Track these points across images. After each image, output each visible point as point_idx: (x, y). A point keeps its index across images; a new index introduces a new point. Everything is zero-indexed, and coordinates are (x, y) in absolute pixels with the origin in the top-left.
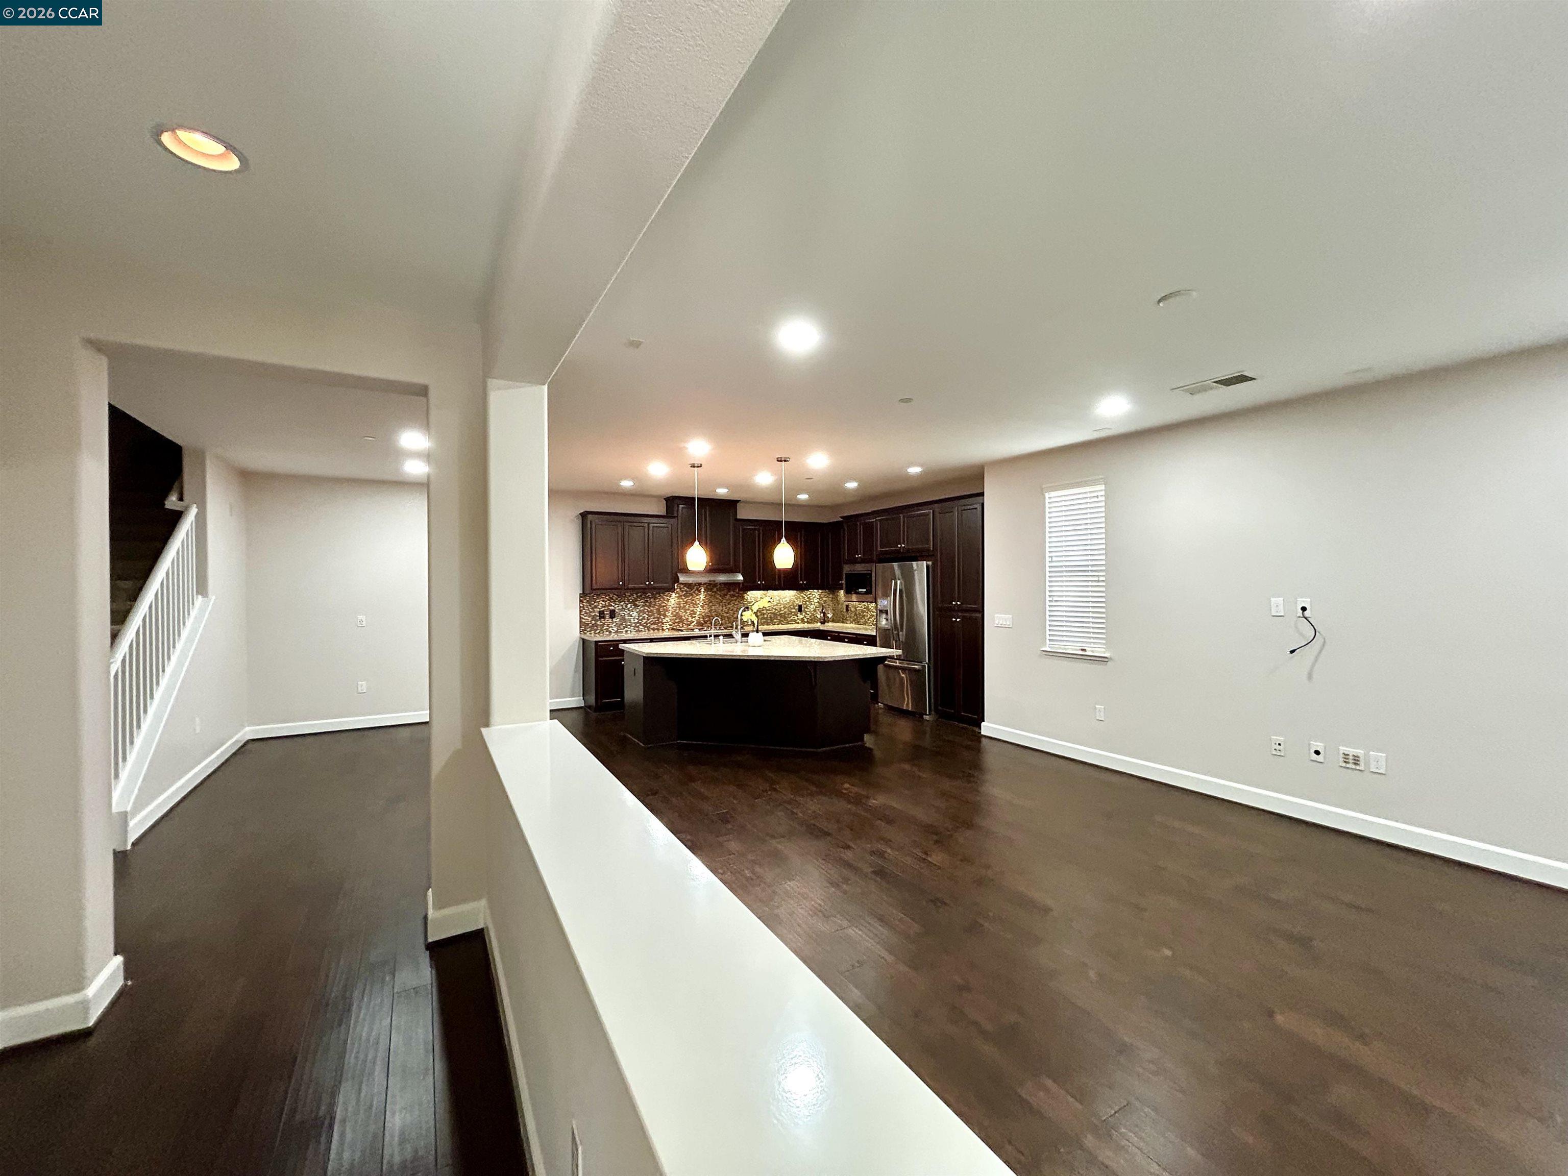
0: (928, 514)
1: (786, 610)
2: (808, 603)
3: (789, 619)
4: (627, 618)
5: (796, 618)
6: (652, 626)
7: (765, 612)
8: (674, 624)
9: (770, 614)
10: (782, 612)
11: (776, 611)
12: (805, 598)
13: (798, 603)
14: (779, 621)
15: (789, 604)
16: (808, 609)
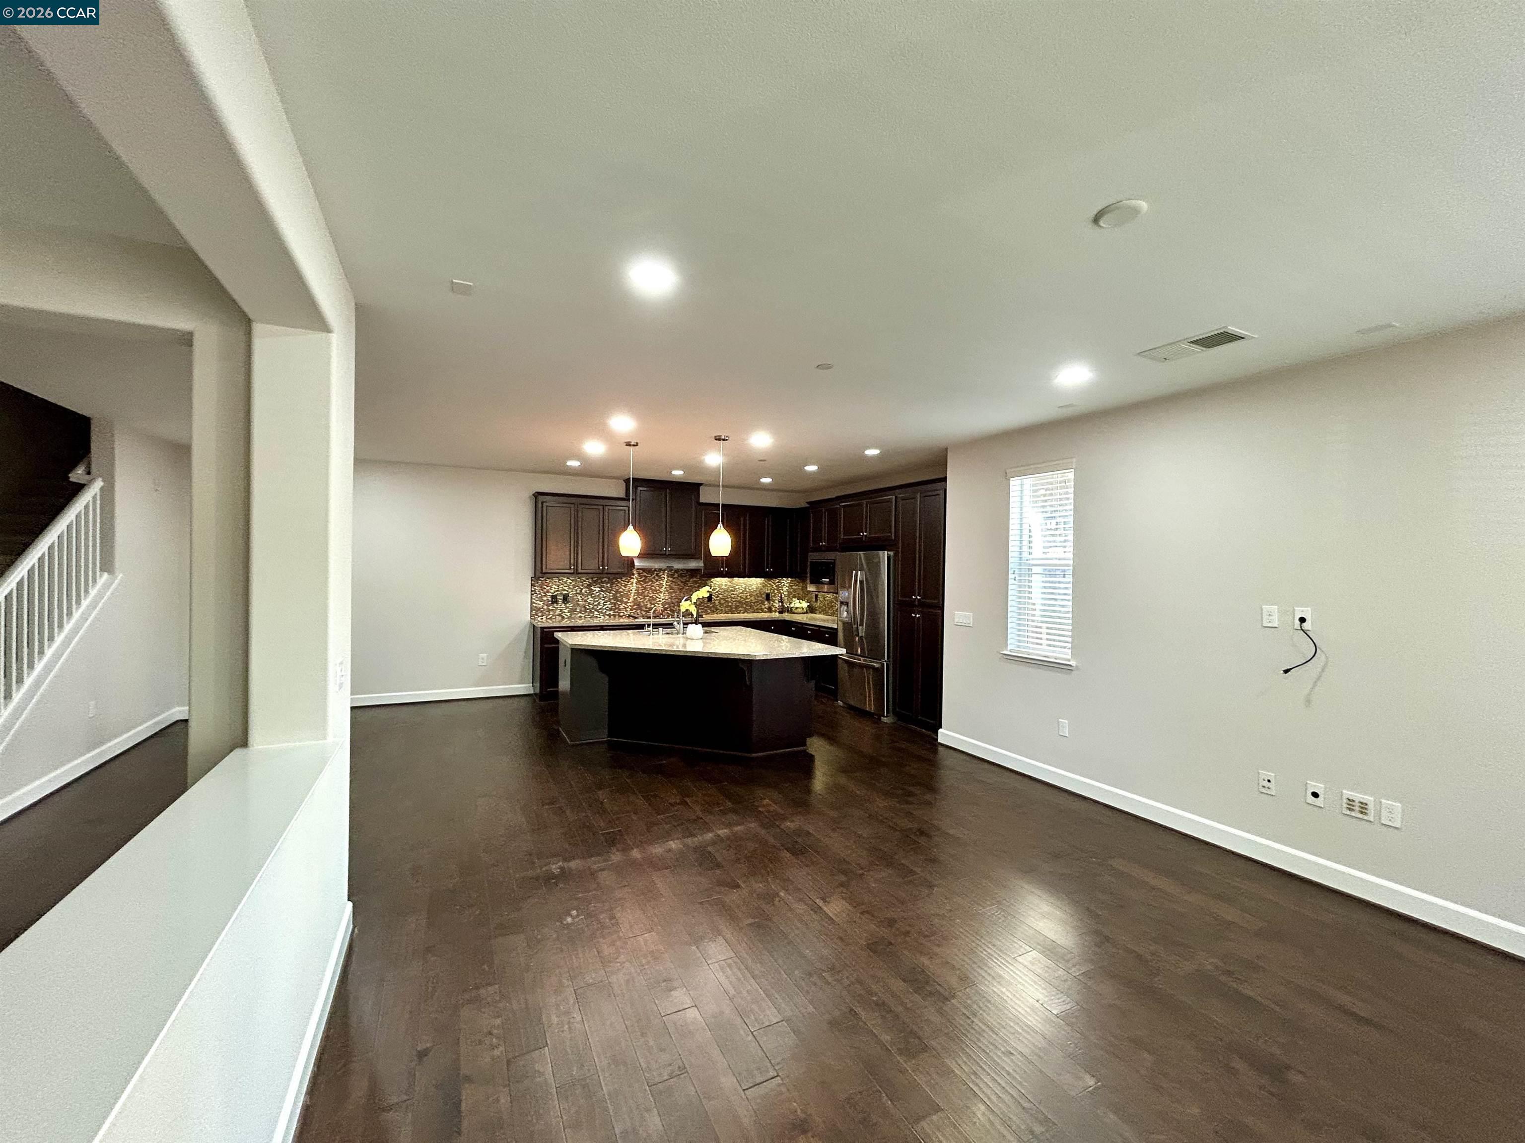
0: (890, 501)
1: (752, 598)
2: (776, 591)
3: (755, 608)
4: (581, 603)
5: (763, 607)
6: (608, 613)
8: (631, 610)
9: (735, 602)
10: (748, 600)
11: (742, 599)
12: (774, 586)
13: (765, 591)
14: (744, 609)
15: (756, 593)
16: (776, 597)
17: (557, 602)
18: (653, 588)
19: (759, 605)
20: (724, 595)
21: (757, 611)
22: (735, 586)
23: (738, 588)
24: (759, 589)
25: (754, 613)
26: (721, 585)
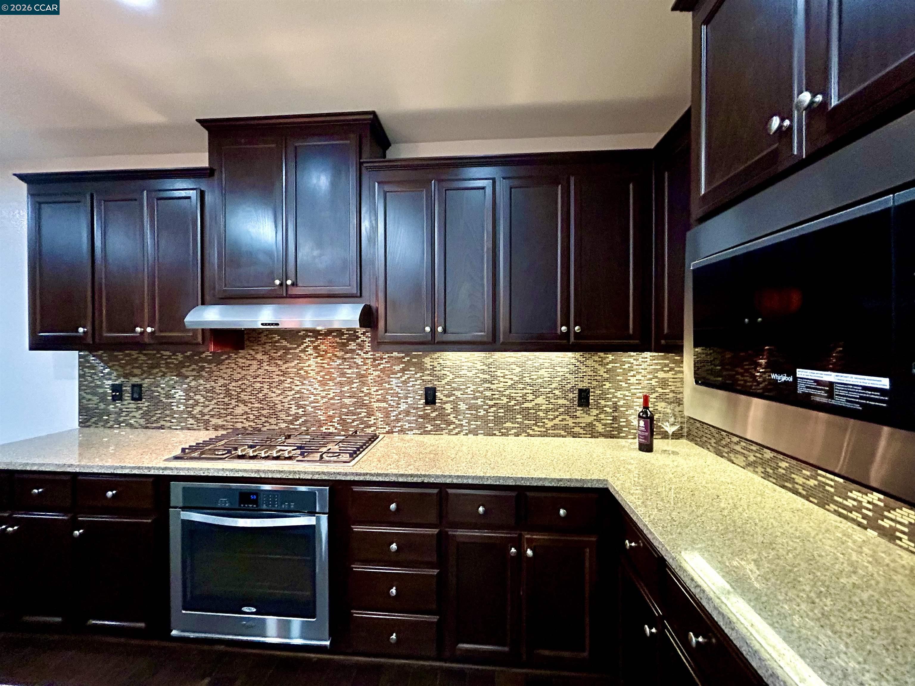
1: (540, 400)
2: (608, 385)
3: (550, 424)
4: (164, 400)
5: (570, 422)
6: (214, 421)
7: (479, 402)
8: (257, 417)
9: (495, 409)
10: (529, 405)
11: (513, 403)
12: (602, 371)
13: (576, 383)
14: (518, 425)
15: (550, 386)
16: (609, 400)
17: (120, 398)
18: (302, 372)
19: (560, 418)
20: (466, 391)
21: (554, 432)
22: (494, 370)
23: (502, 375)
24: (559, 379)
25: (544, 436)
26: (458, 362)
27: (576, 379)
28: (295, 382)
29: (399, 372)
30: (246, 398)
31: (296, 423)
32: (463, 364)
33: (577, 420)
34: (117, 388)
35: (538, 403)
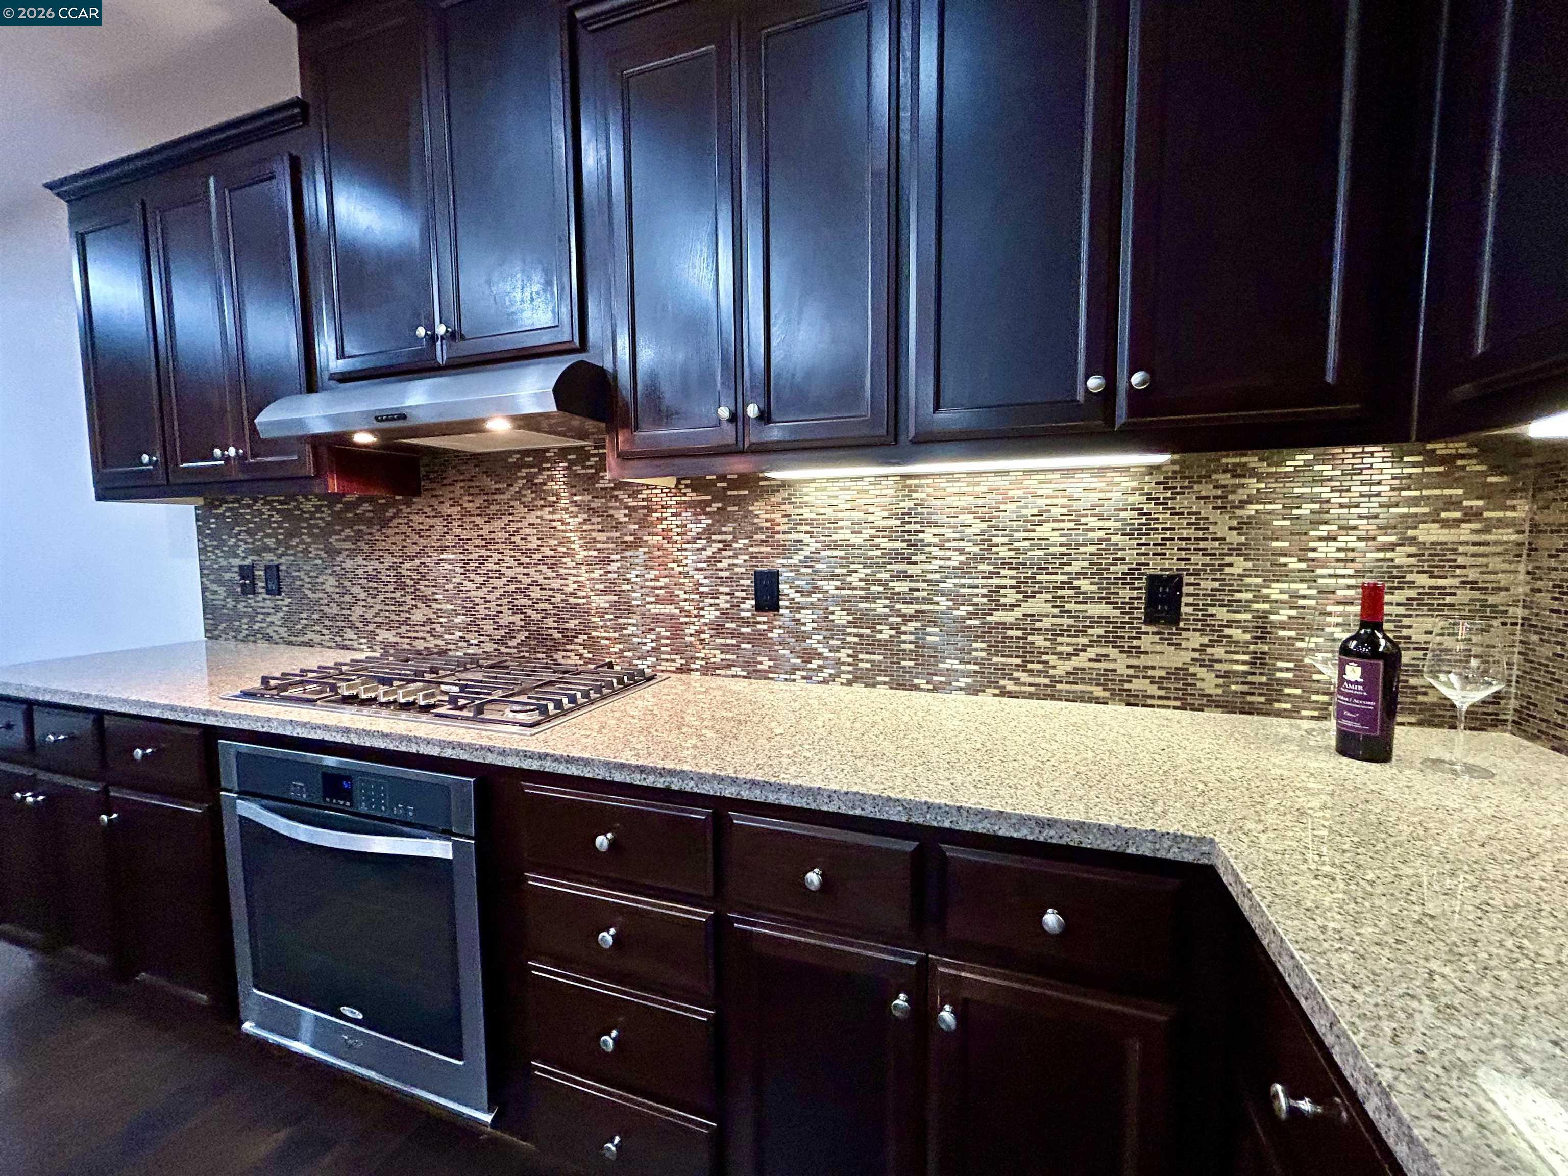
4: (310, 594)
6: (382, 635)
8: (447, 630)
9: (918, 625)
10: (1008, 617)
11: (963, 610)
12: (1222, 525)
13: (1143, 559)
14: (977, 668)
15: (1067, 569)
16: (1245, 606)
17: (253, 590)
18: (517, 539)
19: (1092, 652)
20: (849, 579)
21: (1074, 687)
22: (918, 527)
23: (936, 540)
24: (1093, 549)
25: (1045, 697)
26: (829, 511)
27: (1143, 549)
28: (507, 559)
29: (699, 536)
30: (428, 592)
31: (510, 643)
32: (840, 515)
33: (1143, 661)
34: (247, 572)
35: (1030, 611)
